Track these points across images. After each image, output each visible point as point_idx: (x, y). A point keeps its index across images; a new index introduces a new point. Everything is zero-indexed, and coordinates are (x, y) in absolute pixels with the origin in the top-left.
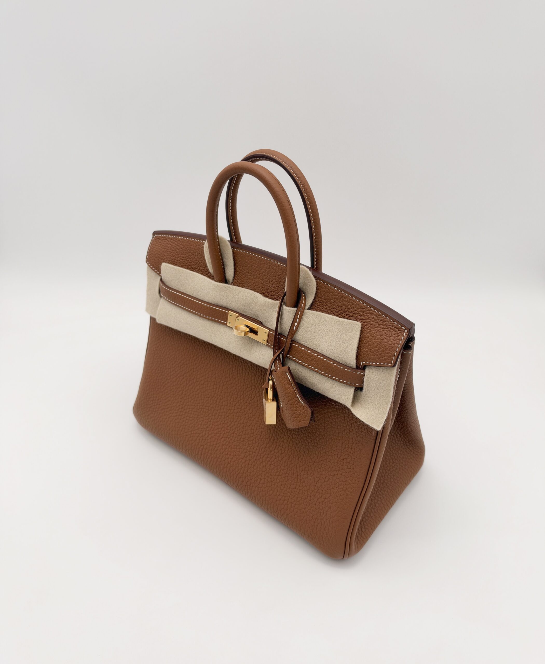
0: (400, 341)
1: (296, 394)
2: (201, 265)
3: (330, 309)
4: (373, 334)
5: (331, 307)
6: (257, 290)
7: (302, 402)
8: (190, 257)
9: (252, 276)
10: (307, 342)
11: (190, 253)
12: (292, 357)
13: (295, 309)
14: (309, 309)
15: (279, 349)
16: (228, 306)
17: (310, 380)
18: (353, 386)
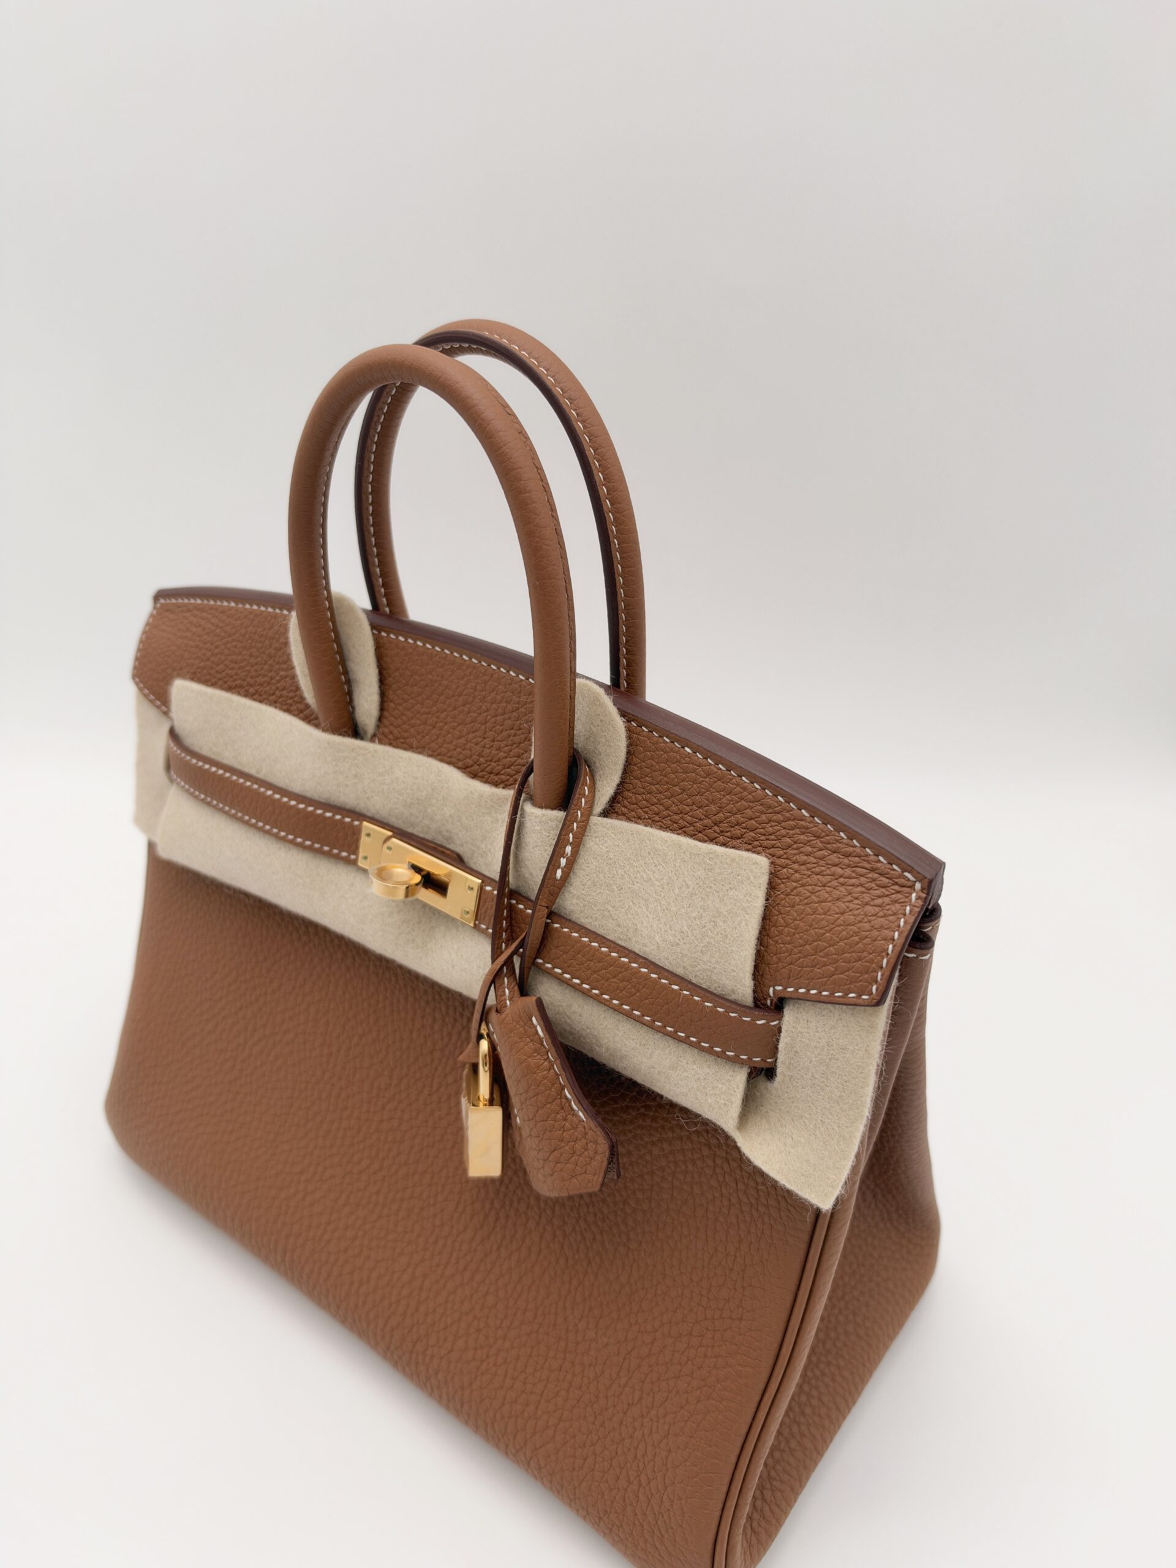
0: (899, 919)
1: (563, 1089)
2: (285, 683)
3: (669, 816)
4: (809, 894)
5: (674, 808)
6: (449, 757)
7: (581, 1114)
8: (252, 660)
9: (433, 715)
10: (596, 919)
11: (255, 650)
12: (549, 966)
13: (560, 815)
14: (605, 813)
15: (510, 940)
16: (361, 806)
17: (606, 1041)
18: (742, 1063)
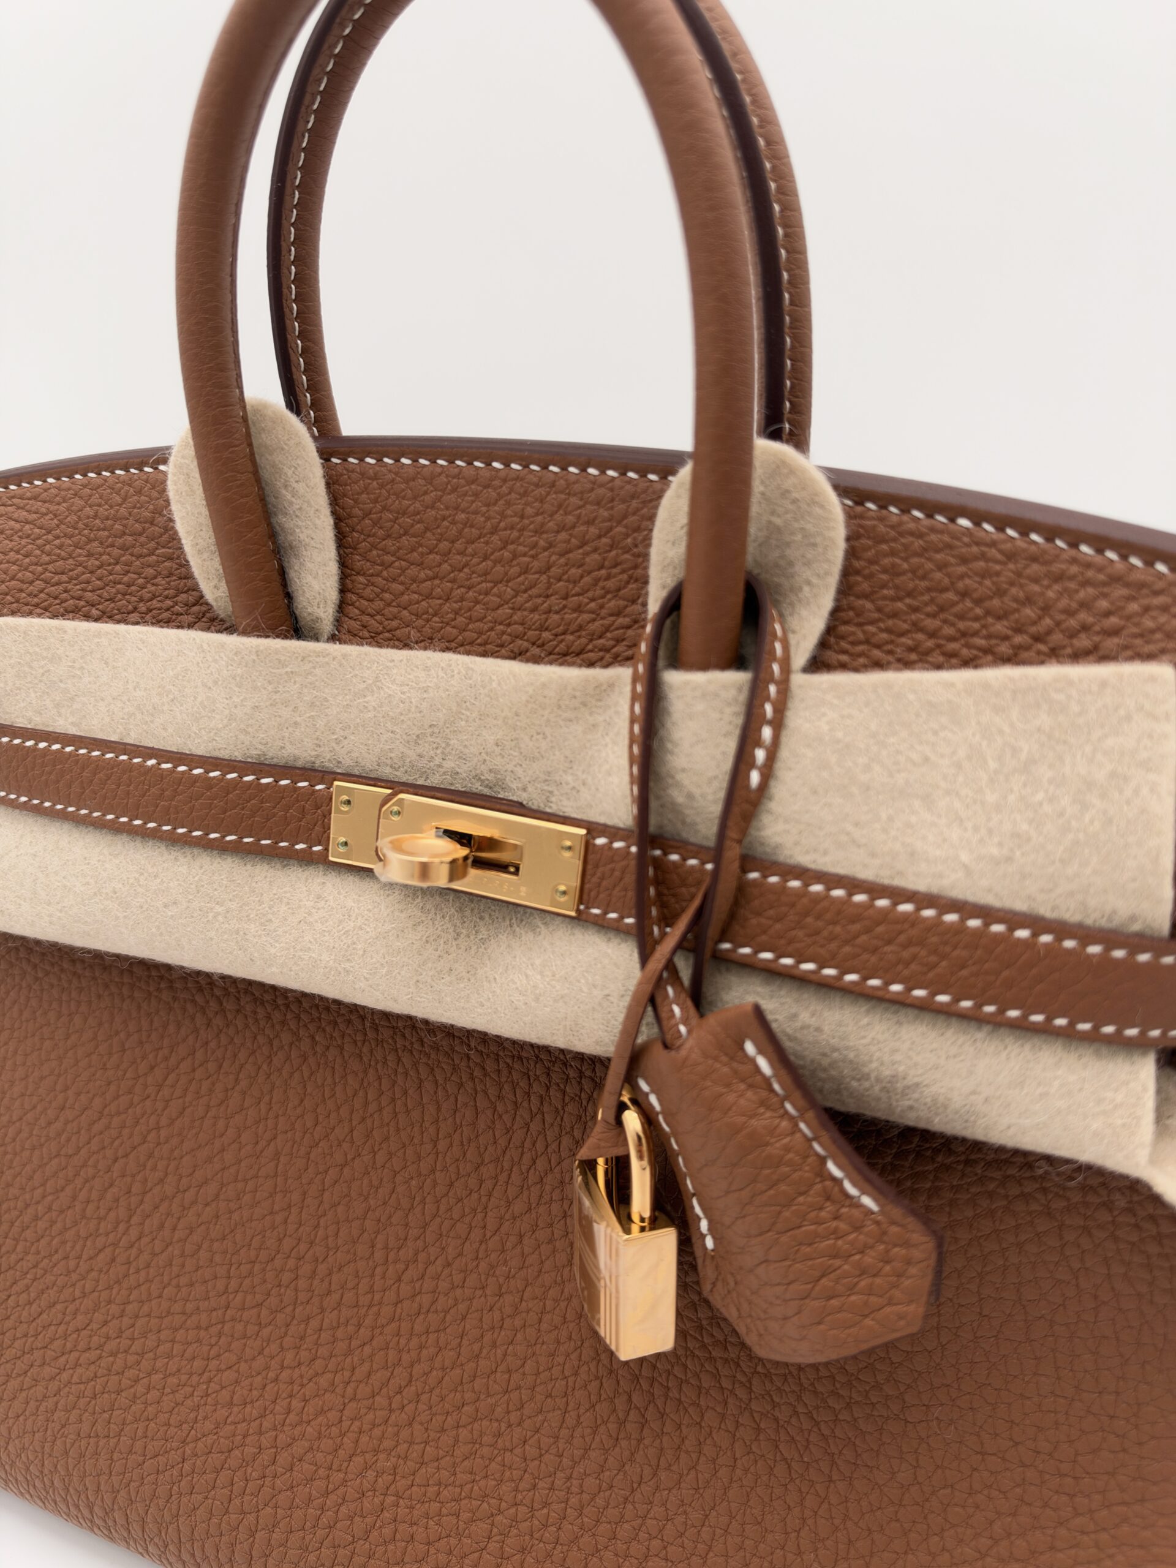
1: (823, 1161)
2: (153, 588)
3: (939, 646)
5: (948, 631)
6: (480, 645)
7: (867, 1201)
8: (93, 562)
9: (441, 579)
10: (825, 853)
12: (746, 950)
13: (737, 679)
14: (816, 664)
15: (668, 920)
16: (326, 759)
17: (874, 1065)
18: (1138, 1045)
